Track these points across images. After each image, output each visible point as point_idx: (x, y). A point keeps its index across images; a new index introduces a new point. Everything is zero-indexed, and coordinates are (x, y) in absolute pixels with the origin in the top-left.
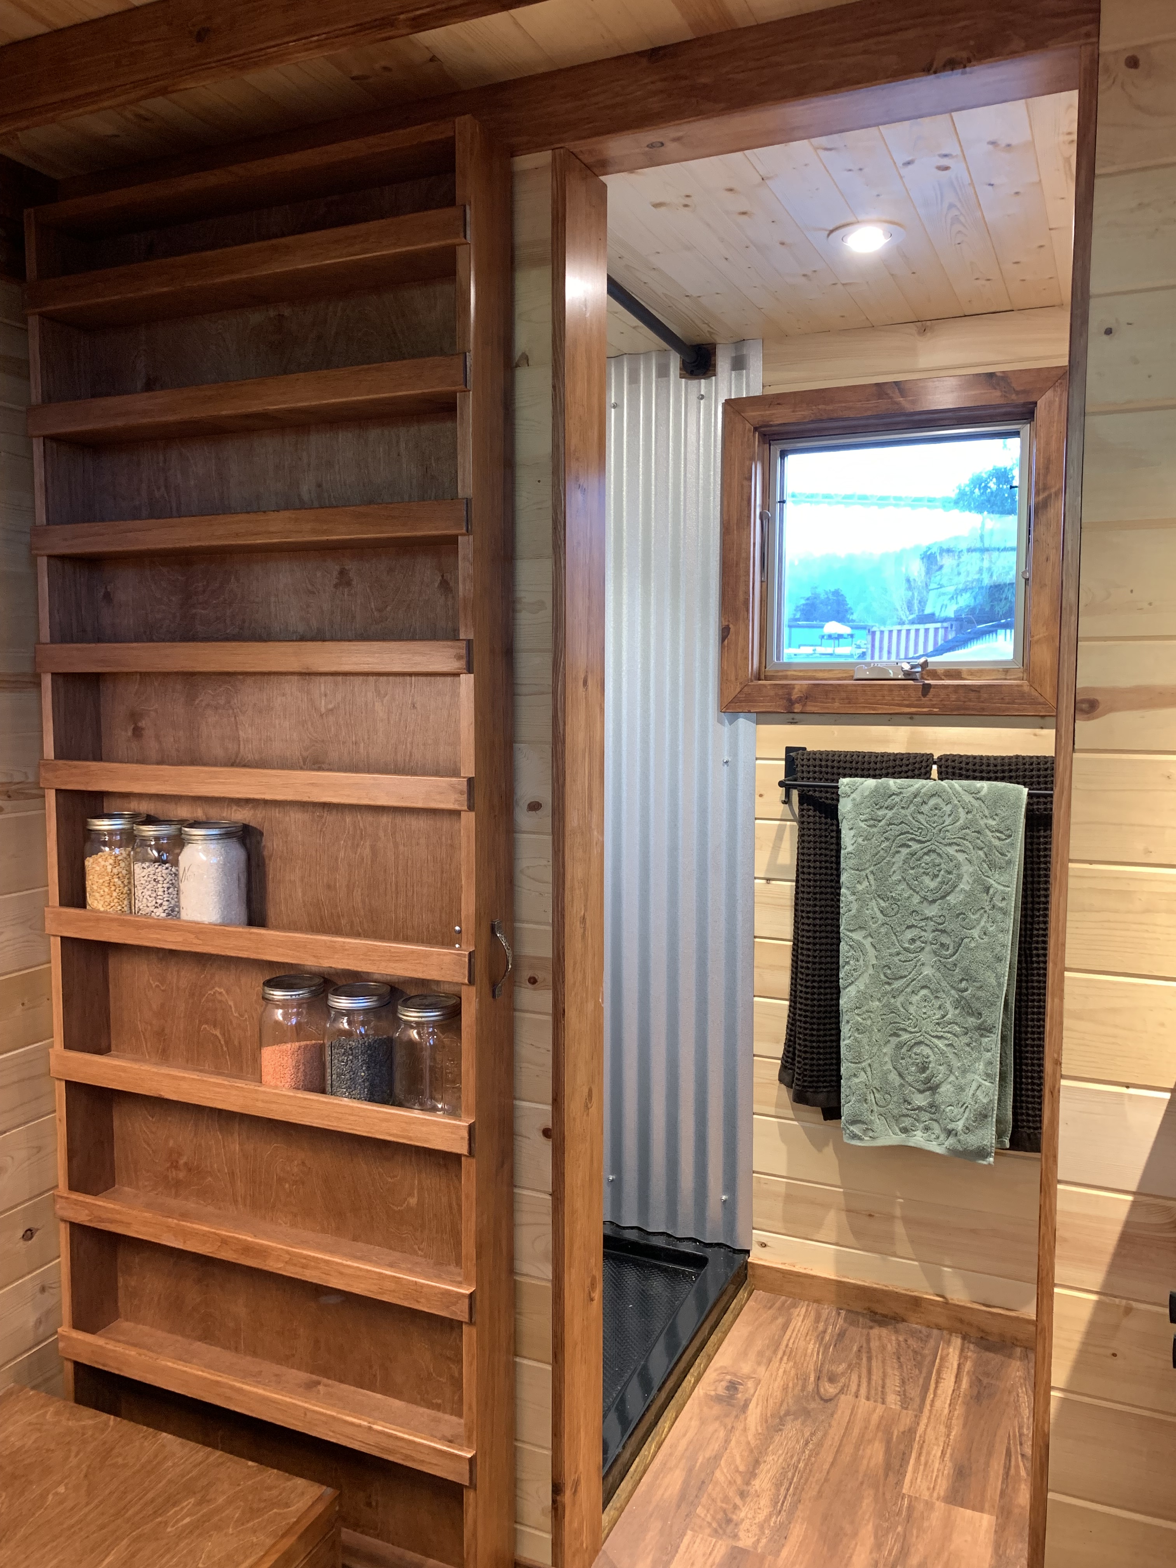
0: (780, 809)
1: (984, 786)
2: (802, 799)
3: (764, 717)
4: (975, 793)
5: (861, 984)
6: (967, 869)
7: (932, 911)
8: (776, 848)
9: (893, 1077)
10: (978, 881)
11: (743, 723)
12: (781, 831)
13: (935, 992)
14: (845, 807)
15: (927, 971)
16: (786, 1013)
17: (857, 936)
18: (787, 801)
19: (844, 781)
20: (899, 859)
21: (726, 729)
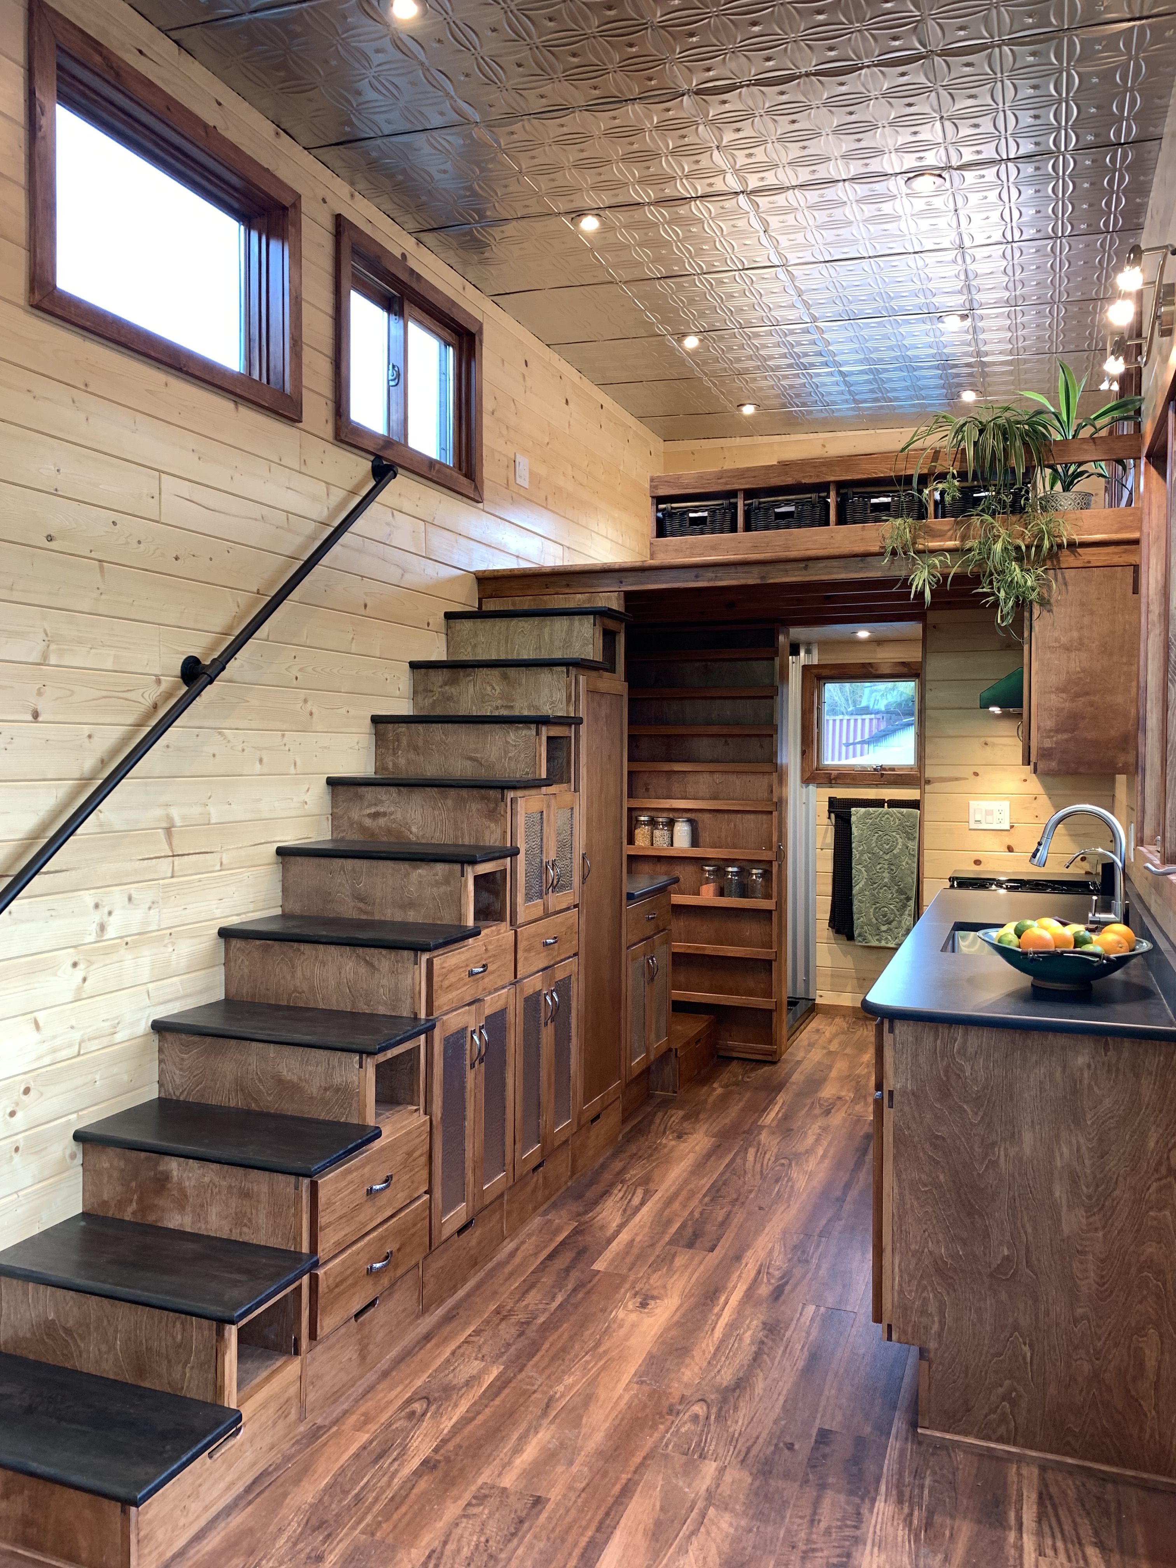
0: (827, 821)
1: (904, 810)
2: (836, 817)
3: (820, 785)
4: (901, 813)
5: (861, 885)
6: (900, 840)
7: (887, 857)
8: (825, 837)
9: (874, 920)
10: (904, 844)
11: (812, 787)
12: (827, 830)
13: (889, 888)
14: (853, 819)
15: (886, 880)
16: (830, 902)
17: (859, 867)
18: (829, 818)
19: (853, 809)
20: (874, 838)
21: (804, 790)
